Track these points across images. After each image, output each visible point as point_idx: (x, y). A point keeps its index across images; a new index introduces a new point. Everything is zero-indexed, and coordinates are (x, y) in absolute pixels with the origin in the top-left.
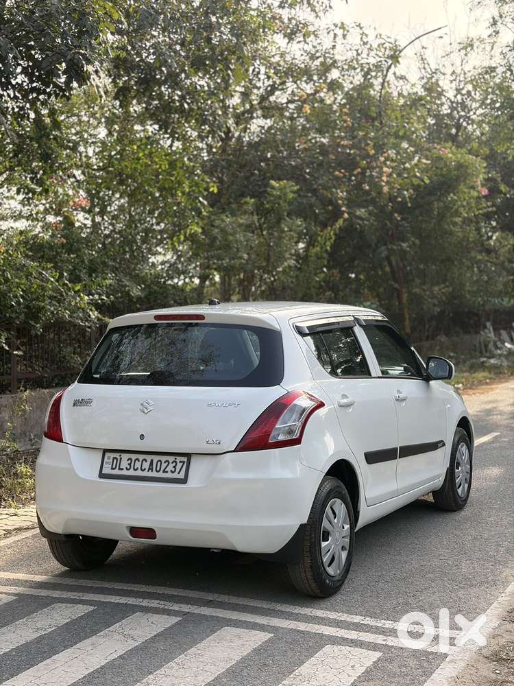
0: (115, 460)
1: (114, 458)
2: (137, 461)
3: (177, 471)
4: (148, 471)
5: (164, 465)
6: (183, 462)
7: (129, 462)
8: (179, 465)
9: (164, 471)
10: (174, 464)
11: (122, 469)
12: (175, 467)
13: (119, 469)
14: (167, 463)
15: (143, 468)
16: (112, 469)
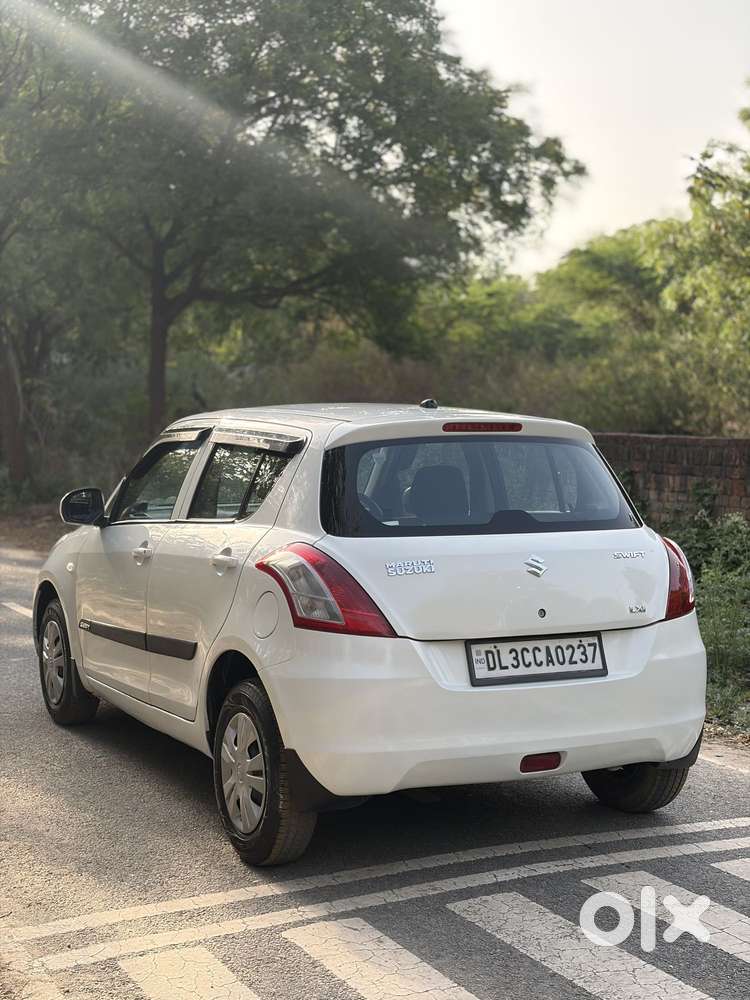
0: (490, 655)
1: (487, 652)
2: (525, 653)
3: (590, 658)
4: (548, 665)
5: (568, 653)
6: (594, 645)
7: (514, 654)
8: (590, 651)
9: (571, 662)
10: (582, 649)
11: (506, 668)
12: (584, 653)
13: (502, 668)
14: (570, 650)
15: (538, 662)
16: (490, 669)
